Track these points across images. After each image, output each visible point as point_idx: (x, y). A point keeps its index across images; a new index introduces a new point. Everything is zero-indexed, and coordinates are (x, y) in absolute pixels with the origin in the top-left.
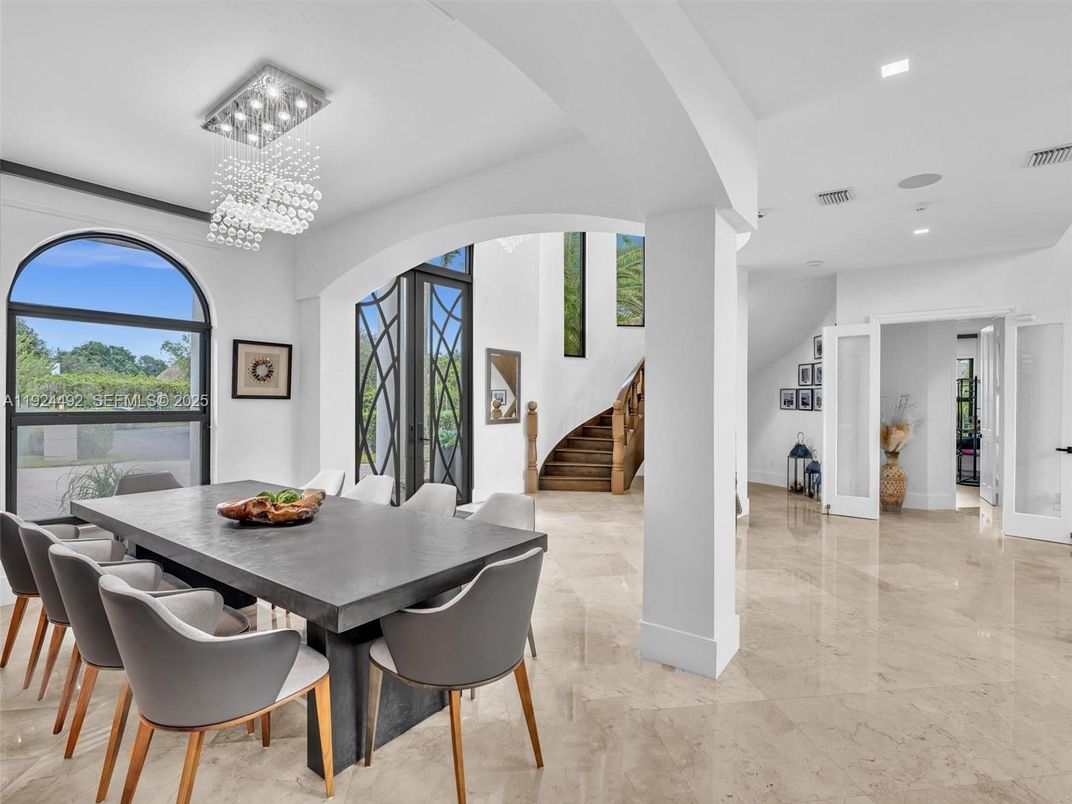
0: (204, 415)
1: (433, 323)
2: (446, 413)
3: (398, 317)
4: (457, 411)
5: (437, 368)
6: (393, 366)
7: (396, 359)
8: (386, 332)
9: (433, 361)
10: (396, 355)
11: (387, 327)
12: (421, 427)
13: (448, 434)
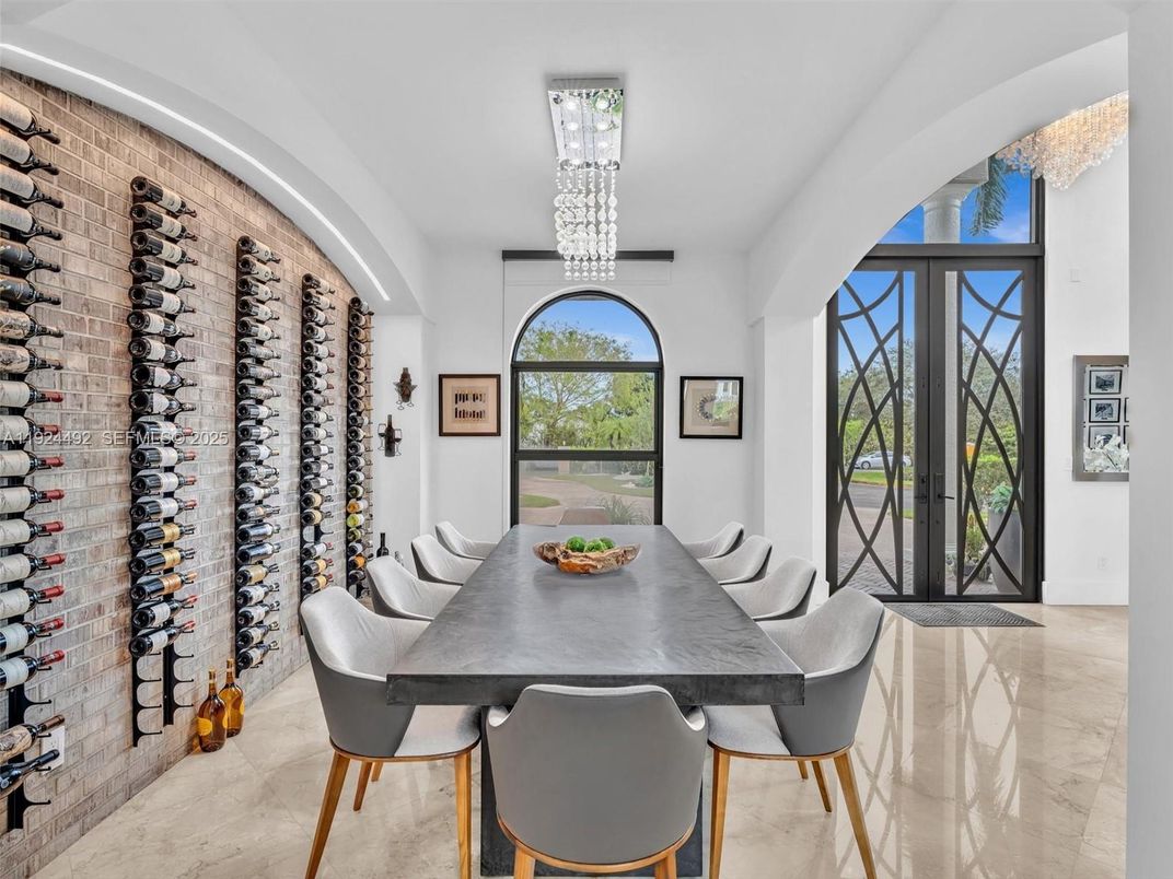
0: (657, 456)
1: (961, 327)
2: (990, 458)
3: (899, 326)
4: (1013, 460)
5: (970, 393)
6: (891, 394)
7: (897, 386)
8: (880, 348)
9: (964, 385)
10: (896, 378)
11: (881, 343)
12: (941, 480)
13: (996, 495)
